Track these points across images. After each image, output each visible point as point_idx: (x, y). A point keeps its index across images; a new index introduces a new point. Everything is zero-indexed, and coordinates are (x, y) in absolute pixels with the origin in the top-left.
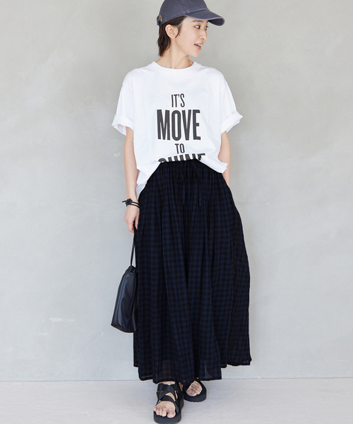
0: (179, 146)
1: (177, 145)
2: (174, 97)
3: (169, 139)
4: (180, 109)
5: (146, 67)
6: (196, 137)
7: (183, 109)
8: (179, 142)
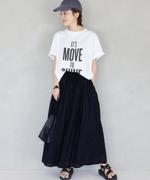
0: (72, 63)
1: (71, 63)
2: (73, 43)
3: (68, 60)
4: (74, 48)
5: (64, 31)
6: (80, 60)
7: (76, 48)
8: (72, 62)
